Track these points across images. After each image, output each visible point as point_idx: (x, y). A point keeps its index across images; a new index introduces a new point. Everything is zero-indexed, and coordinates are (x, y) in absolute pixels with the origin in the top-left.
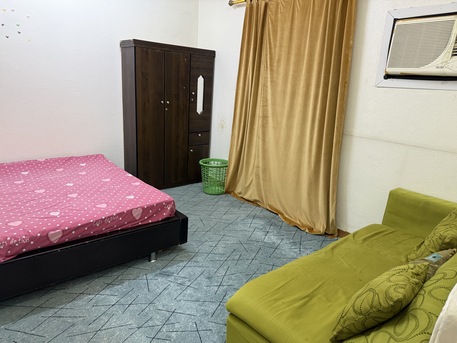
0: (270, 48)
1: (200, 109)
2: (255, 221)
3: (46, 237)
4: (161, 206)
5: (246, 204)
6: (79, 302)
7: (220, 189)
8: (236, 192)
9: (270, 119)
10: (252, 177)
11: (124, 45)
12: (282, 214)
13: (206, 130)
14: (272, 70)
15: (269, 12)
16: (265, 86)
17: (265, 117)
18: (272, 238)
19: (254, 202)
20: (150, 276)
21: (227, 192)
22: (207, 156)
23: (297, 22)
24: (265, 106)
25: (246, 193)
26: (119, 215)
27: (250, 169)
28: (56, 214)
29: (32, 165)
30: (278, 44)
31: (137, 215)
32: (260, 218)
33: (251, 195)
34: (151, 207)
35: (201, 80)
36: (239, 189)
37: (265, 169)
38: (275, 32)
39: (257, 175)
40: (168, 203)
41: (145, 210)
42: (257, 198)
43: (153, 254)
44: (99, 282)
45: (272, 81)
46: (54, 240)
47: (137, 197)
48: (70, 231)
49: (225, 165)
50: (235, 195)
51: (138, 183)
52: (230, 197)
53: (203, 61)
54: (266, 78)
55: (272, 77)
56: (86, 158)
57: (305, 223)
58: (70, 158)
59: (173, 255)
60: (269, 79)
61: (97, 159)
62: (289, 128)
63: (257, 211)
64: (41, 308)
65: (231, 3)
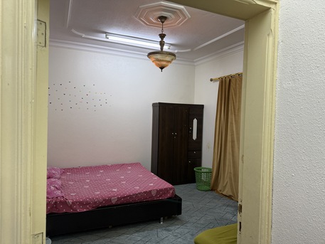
1: (195, 137)
2: (228, 208)
3: (110, 200)
4: (166, 190)
5: (224, 198)
7: (208, 188)
8: (218, 190)
9: (236, 143)
10: (227, 180)
11: (154, 105)
13: (199, 149)
15: (232, 84)
16: (232, 123)
17: (233, 141)
19: (230, 197)
20: (159, 230)
21: (212, 190)
22: (200, 165)
24: (232, 135)
25: (224, 191)
26: (145, 192)
27: (226, 174)
28: (115, 190)
29: (105, 167)
31: (153, 194)
32: (232, 206)
33: (227, 192)
34: (161, 190)
35: (195, 121)
37: (235, 175)
38: (235, 94)
39: (231, 179)
40: (171, 189)
41: (158, 192)
42: (231, 194)
43: (162, 218)
44: (133, 229)
46: (114, 202)
47: (156, 184)
48: (121, 198)
49: (210, 172)
50: (217, 192)
51: (156, 178)
52: (214, 193)
53: (197, 111)
54: (232, 119)
55: (235, 119)
56: (131, 165)
58: (124, 164)
59: (173, 222)
61: (135, 165)
63: (231, 202)
65: (211, 80)
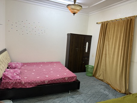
0: (108, 35)
1: (86, 51)
2: (101, 86)
3: (44, 82)
4: (73, 77)
5: (99, 80)
6: (50, 101)
7: (91, 75)
8: (96, 76)
9: (107, 55)
10: (101, 72)
11: (68, 34)
12: (111, 85)
13: (88, 57)
14: (108, 41)
15: (108, 25)
16: (106, 45)
17: (106, 54)
18: (106, 92)
19: (102, 80)
20: (68, 97)
21: (93, 76)
22: (88, 64)
23: (116, 28)
24: (106, 51)
25: (99, 77)
26: (62, 78)
27: (101, 69)
28: (47, 76)
29: (43, 63)
30: (110, 34)
31: (66, 79)
32: (103, 85)
34: (70, 77)
35: (87, 43)
36: (97, 75)
37: (105, 70)
38: (109, 31)
39: (103, 72)
40: (75, 77)
41: (69, 78)
42: (103, 79)
43: (70, 91)
44: (55, 96)
45: (108, 44)
46: (46, 83)
47: (67, 74)
48: (50, 81)
49: (93, 68)
50: (96, 77)
51: (68, 70)
52: (94, 78)
53: (88, 38)
54: (106, 43)
55: (108, 43)
56: (56, 63)
57: (118, 89)
58: (52, 62)
59: (75, 92)
60: (107, 44)
61: (58, 63)
62: (113, 58)
63: (102, 83)
64: (41, 100)
65: (97, 23)
